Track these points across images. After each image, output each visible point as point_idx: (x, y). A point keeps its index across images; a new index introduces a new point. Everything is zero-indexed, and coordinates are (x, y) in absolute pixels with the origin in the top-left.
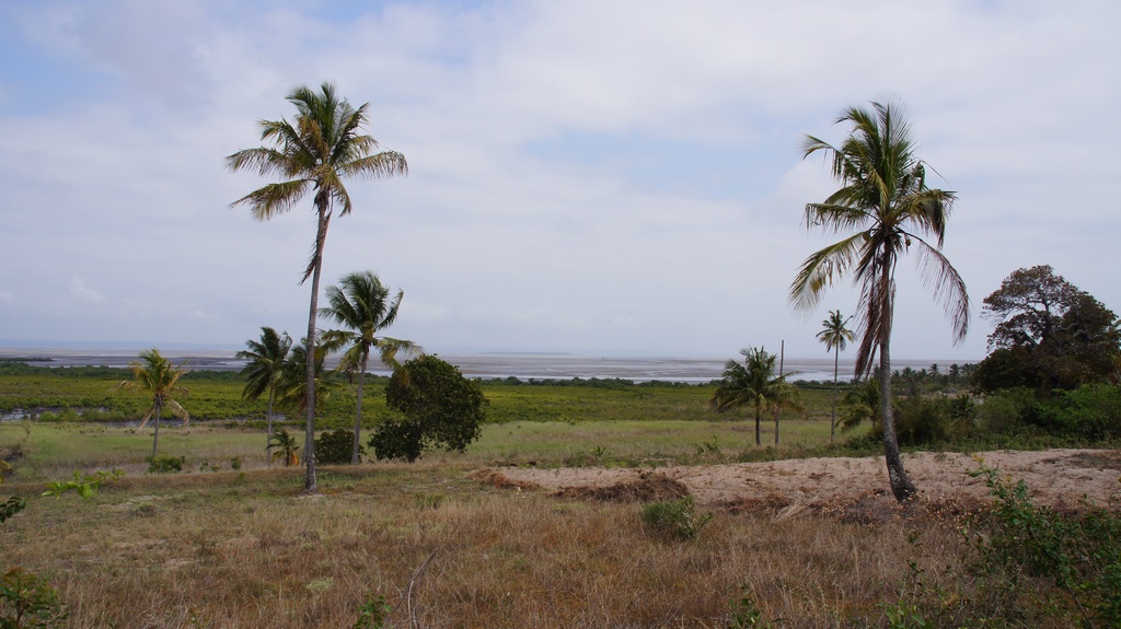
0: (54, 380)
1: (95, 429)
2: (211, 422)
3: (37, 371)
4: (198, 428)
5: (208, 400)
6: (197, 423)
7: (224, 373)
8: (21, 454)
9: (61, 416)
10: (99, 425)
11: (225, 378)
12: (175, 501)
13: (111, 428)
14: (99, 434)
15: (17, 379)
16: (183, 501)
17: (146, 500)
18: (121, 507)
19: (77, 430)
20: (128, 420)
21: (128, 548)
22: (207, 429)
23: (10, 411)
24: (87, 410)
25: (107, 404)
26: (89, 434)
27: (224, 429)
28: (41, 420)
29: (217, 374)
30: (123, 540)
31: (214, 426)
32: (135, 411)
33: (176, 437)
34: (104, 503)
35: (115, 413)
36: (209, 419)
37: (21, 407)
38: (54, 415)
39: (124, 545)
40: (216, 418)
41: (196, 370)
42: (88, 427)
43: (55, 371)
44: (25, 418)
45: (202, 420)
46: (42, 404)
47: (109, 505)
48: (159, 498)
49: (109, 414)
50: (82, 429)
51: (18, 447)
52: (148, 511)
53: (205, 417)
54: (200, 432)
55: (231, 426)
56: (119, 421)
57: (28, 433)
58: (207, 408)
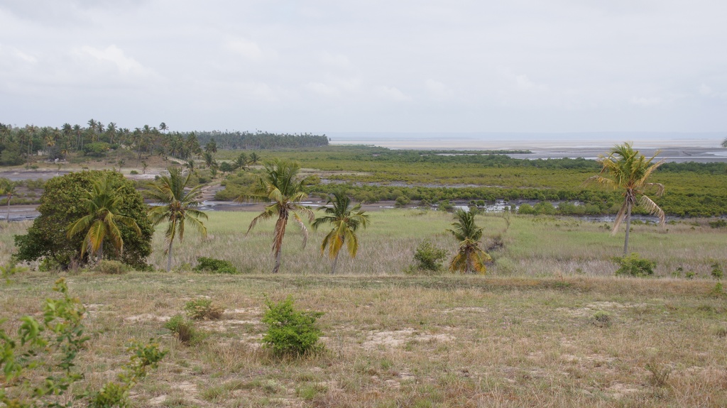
0: (533, 172)
1: (570, 223)
2: (693, 220)
3: (517, 163)
4: (678, 226)
5: (690, 195)
6: (678, 220)
7: (711, 165)
8: (501, 245)
9: (538, 209)
10: (574, 219)
11: (712, 171)
12: (636, 311)
13: (586, 222)
14: (574, 228)
15: (499, 171)
16: (645, 312)
17: (605, 306)
18: (578, 313)
19: (552, 223)
20: (604, 214)
21: (574, 362)
22: (689, 227)
23: (493, 202)
24: (563, 203)
25: (583, 197)
26: (565, 228)
27: (709, 228)
28: (521, 212)
29: (702, 166)
30: (571, 352)
31: (697, 224)
32: (610, 206)
33: (653, 234)
34: (561, 306)
35: (590, 207)
36: (691, 217)
37: (503, 199)
38: (532, 207)
39: (571, 358)
40: (700, 216)
41: (678, 162)
42: (563, 220)
43: (533, 164)
44: (506, 209)
45: (683, 217)
46: (522, 197)
47: (566, 309)
48: (620, 306)
49: (584, 207)
50: (558, 222)
51: (499, 238)
52: (603, 321)
53: (688, 214)
54: (680, 230)
55: (717, 225)
56: (594, 215)
57: (509, 225)
58: (690, 205)
